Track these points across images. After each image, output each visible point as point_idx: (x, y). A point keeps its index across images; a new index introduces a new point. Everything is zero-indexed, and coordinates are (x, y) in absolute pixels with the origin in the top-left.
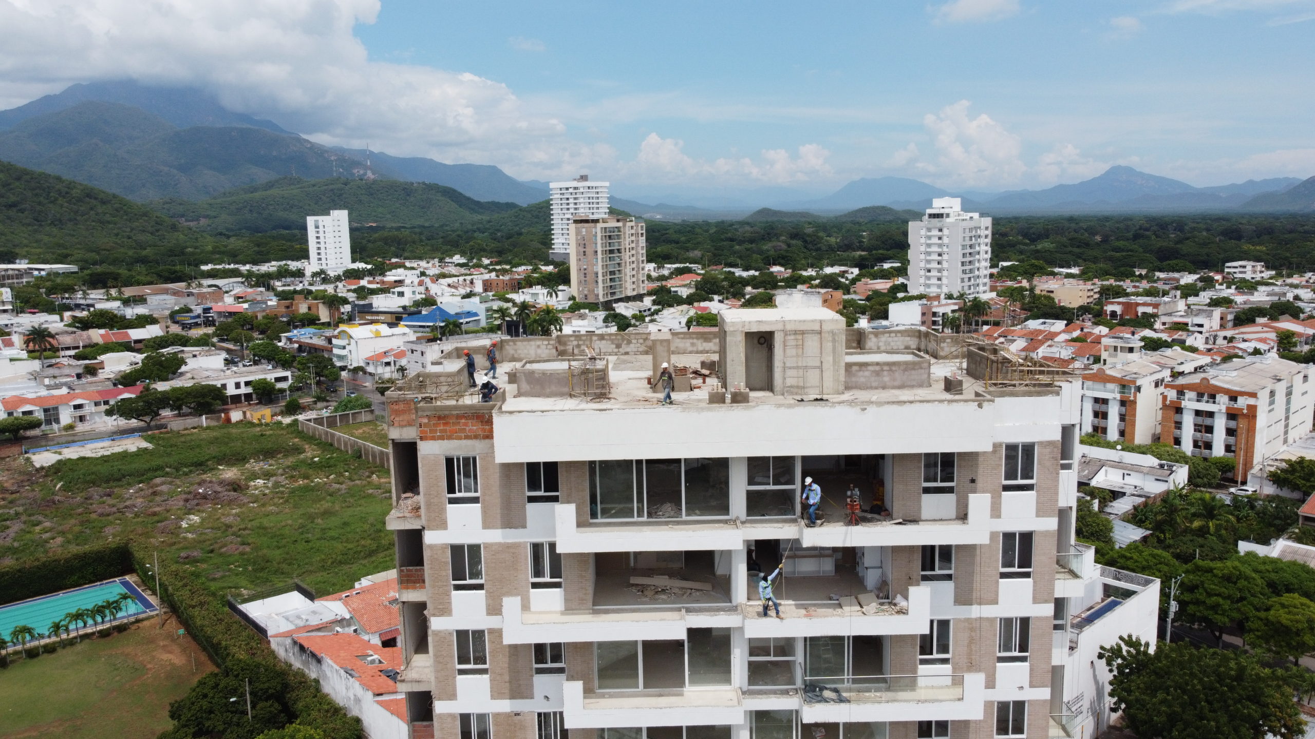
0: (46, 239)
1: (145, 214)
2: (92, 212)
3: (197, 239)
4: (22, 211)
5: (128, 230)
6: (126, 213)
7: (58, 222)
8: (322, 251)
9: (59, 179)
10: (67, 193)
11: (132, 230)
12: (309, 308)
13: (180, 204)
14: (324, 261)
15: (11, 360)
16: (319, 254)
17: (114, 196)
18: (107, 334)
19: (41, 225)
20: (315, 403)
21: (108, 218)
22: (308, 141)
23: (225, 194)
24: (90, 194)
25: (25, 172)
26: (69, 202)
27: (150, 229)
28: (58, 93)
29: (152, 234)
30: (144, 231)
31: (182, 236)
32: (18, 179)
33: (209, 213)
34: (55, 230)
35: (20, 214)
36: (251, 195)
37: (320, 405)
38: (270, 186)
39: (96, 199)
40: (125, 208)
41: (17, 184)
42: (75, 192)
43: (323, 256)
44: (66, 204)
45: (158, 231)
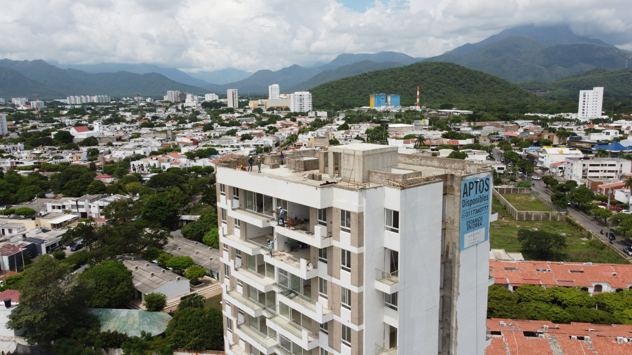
0: (470, 99)
1: (515, 89)
2: (492, 88)
3: (537, 101)
4: (464, 87)
5: (506, 96)
6: (507, 88)
7: (477, 92)
8: (585, 109)
9: (481, 73)
10: (484, 79)
11: (508, 95)
12: (549, 137)
13: (539, 83)
14: (585, 114)
15: (407, 148)
16: (583, 110)
17: (503, 80)
18: (450, 141)
19: (470, 93)
20: (509, 181)
21: (498, 90)
22: (617, 49)
23: (563, 78)
24: (493, 79)
25: (469, 70)
26: (483, 83)
27: (516, 95)
28: (498, 34)
29: (516, 98)
30: (512, 96)
31: (530, 99)
32: (465, 73)
33: (552, 88)
34: (475, 95)
35: (463, 89)
36: (576, 79)
37: (511, 183)
38: (588, 73)
39: (495, 81)
40: (506, 86)
41: (464, 75)
42: (487, 79)
43: (585, 111)
44: (482, 84)
45: (519, 96)
